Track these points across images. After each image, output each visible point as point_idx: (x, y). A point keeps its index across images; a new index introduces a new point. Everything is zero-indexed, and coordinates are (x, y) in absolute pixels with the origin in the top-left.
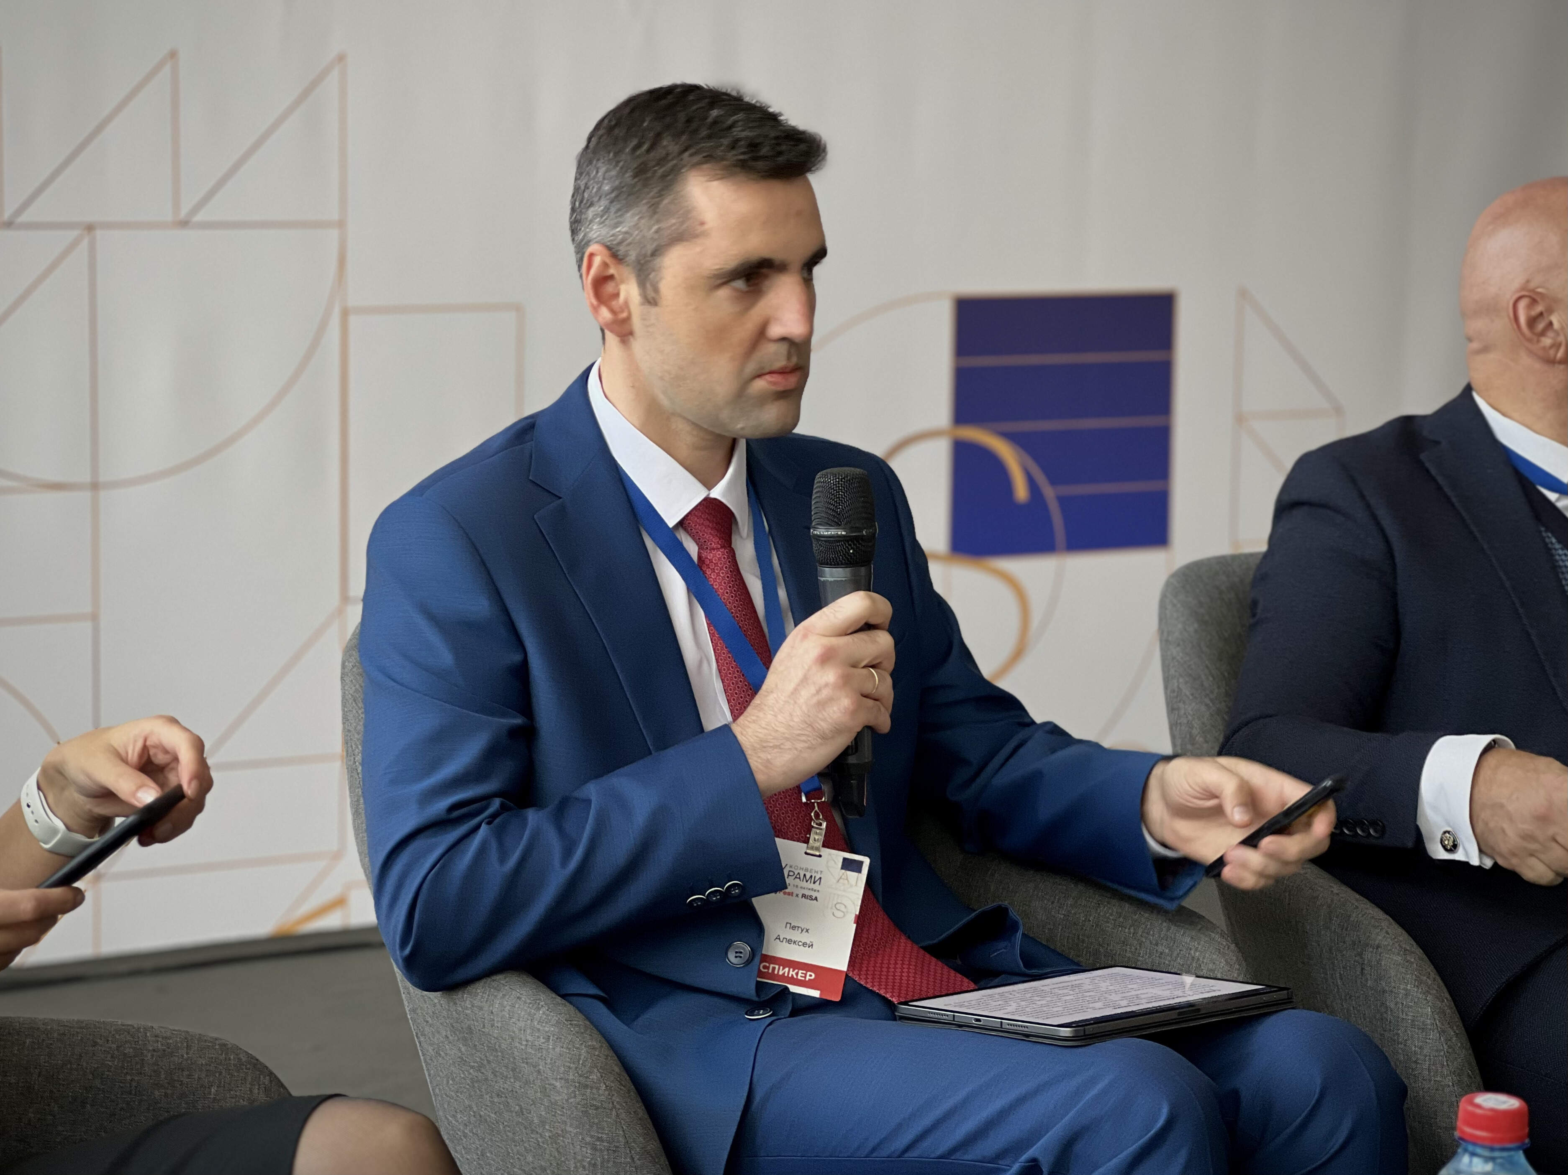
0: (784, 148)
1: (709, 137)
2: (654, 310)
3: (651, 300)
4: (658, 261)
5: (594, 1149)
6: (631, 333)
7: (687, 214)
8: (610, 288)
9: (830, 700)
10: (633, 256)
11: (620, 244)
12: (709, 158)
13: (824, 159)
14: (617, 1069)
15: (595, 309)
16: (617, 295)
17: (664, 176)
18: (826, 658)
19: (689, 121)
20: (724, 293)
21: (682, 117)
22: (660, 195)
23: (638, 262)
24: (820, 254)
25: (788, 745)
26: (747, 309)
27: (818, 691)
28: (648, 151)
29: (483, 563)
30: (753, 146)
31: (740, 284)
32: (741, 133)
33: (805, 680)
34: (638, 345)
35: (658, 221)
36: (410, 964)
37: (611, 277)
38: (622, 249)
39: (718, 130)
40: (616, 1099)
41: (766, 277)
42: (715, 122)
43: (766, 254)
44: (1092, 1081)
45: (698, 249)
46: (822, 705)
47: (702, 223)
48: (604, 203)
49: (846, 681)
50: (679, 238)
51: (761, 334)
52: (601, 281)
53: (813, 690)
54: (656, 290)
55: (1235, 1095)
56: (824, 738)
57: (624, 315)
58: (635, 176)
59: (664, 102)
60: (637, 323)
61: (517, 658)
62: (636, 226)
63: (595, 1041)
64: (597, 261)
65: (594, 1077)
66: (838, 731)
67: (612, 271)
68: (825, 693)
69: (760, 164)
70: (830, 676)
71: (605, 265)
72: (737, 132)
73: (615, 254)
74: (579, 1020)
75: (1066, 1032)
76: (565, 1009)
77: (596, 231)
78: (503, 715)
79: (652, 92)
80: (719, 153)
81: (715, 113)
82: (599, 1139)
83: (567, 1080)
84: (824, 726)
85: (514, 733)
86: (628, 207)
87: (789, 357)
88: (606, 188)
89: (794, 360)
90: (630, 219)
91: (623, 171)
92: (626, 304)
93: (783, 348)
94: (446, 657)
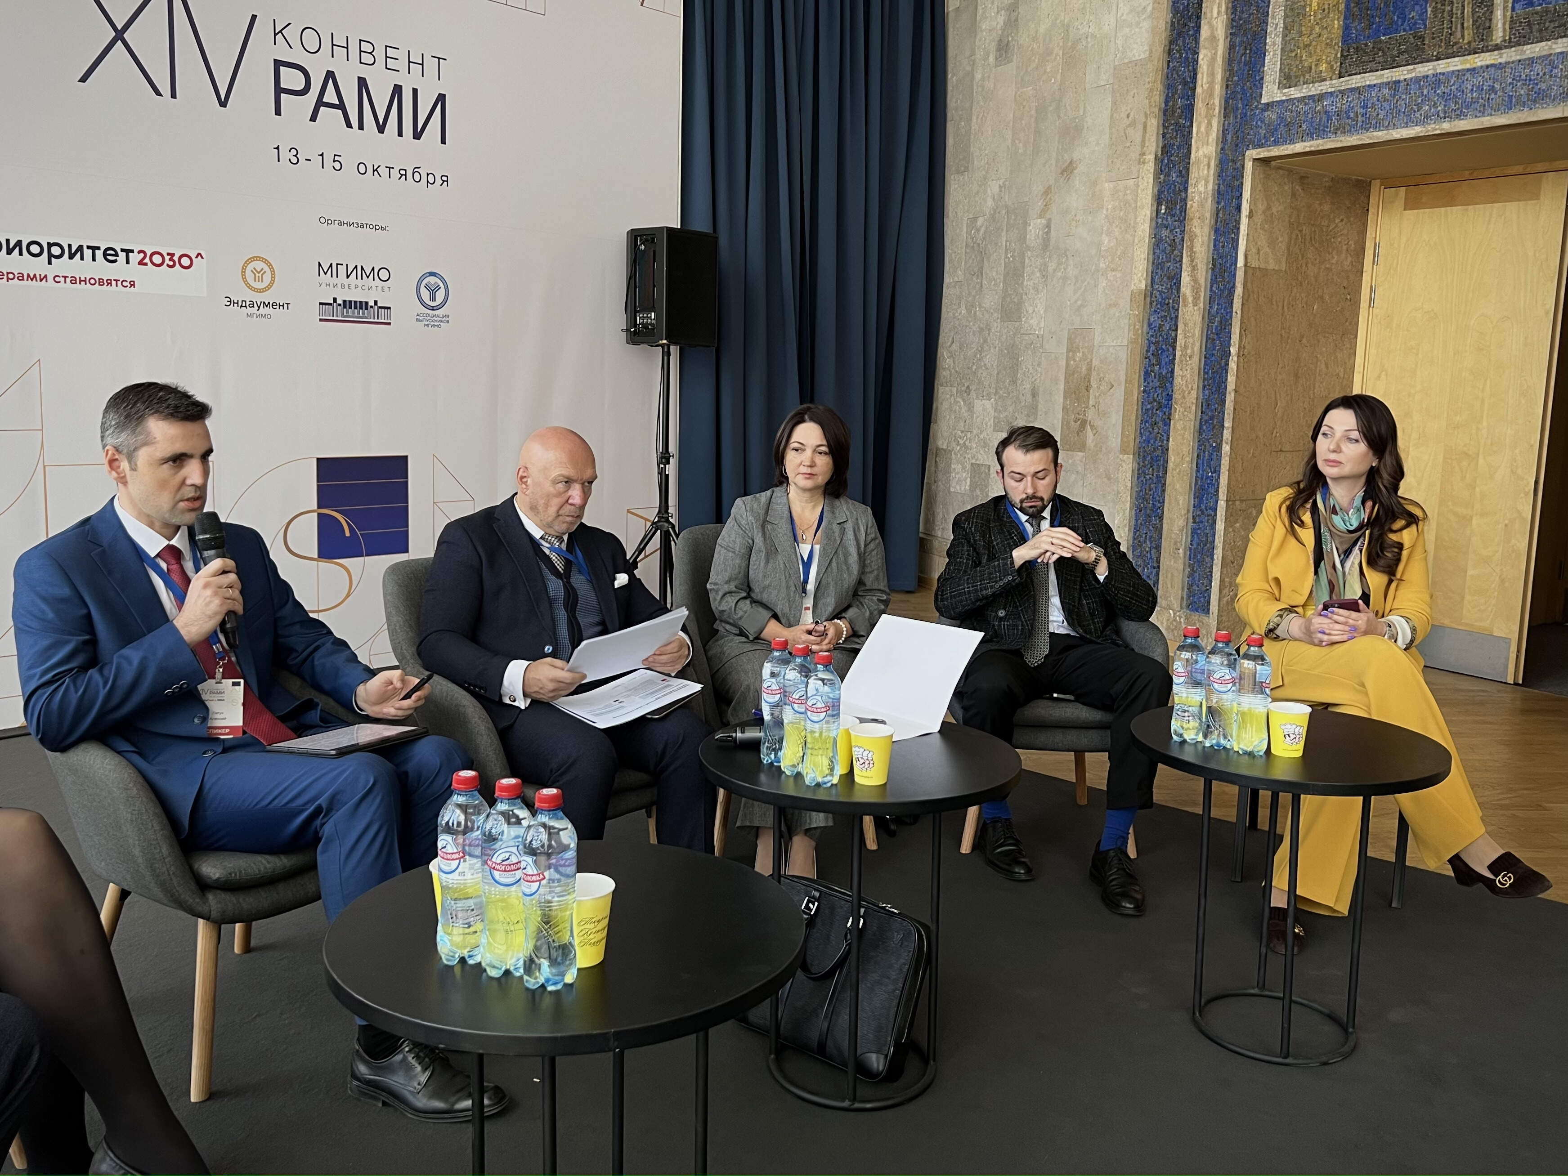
0: (190, 408)
1: (158, 403)
2: (135, 473)
3: (134, 469)
4: (136, 453)
5: (132, 814)
6: (127, 482)
7: (149, 434)
8: (116, 464)
9: (210, 602)
10: (125, 451)
11: (119, 446)
12: (157, 412)
13: (211, 414)
14: (142, 781)
15: (110, 472)
16: (119, 467)
17: (138, 419)
18: (206, 586)
19: (150, 396)
20: (165, 466)
21: (146, 395)
22: (137, 425)
23: (128, 453)
24: (210, 451)
25: (196, 623)
26: (176, 473)
27: (205, 599)
28: (131, 408)
29: (66, 574)
30: (176, 407)
31: (171, 463)
32: (172, 402)
33: (199, 596)
34: (130, 485)
35: (135, 437)
36: (42, 741)
37: (117, 460)
38: (121, 448)
39: (161, 401)
40: (141, 793)
41: (184, 460)
42: (161, 397)
43: (183, 450)
44: (344, 771)
45: (153, 448)
46: (208, 604)
47: (155, 438)
48: (112, 429)
49: (216, 594)
50: (145, 444)
51: (183, 483)
52: (112, 462)
53: (203, 599)
54: (136, 465)
55: (406, 773)
56: (210, 617)
57: (123, 475)
58: (126, 418)
59: (139, 389)
60: (128, 478)
61: (85, 611)
62: (126, 439)
63: (131, 770)
64: (110, 453)
65: (131, 785)
66: (216, 614)
67: (117, 457)
68: (208, 600)
69: (179, 415)
70: (209, 592)
71: (114, 455)
72: (169, 402)
73: (117, 449)
74: (125, 762)
75: (334, 752)
76: (117, 759)
77: (109, 440)
78: (80, 635)
79: (134, 385)
80: (161, 409)
81: (161, 394)
82: (134, 810)
83: (119, 788)
84: (209, 613)
85: (85, 643)
86: (122, 431)
87: (196, 492)
88: (113, 423)
89: (198, 493)
90: (123, 436)
91: (120, 417)
92: (123, 470)
93: (193, 489)
94: (51, 615)
